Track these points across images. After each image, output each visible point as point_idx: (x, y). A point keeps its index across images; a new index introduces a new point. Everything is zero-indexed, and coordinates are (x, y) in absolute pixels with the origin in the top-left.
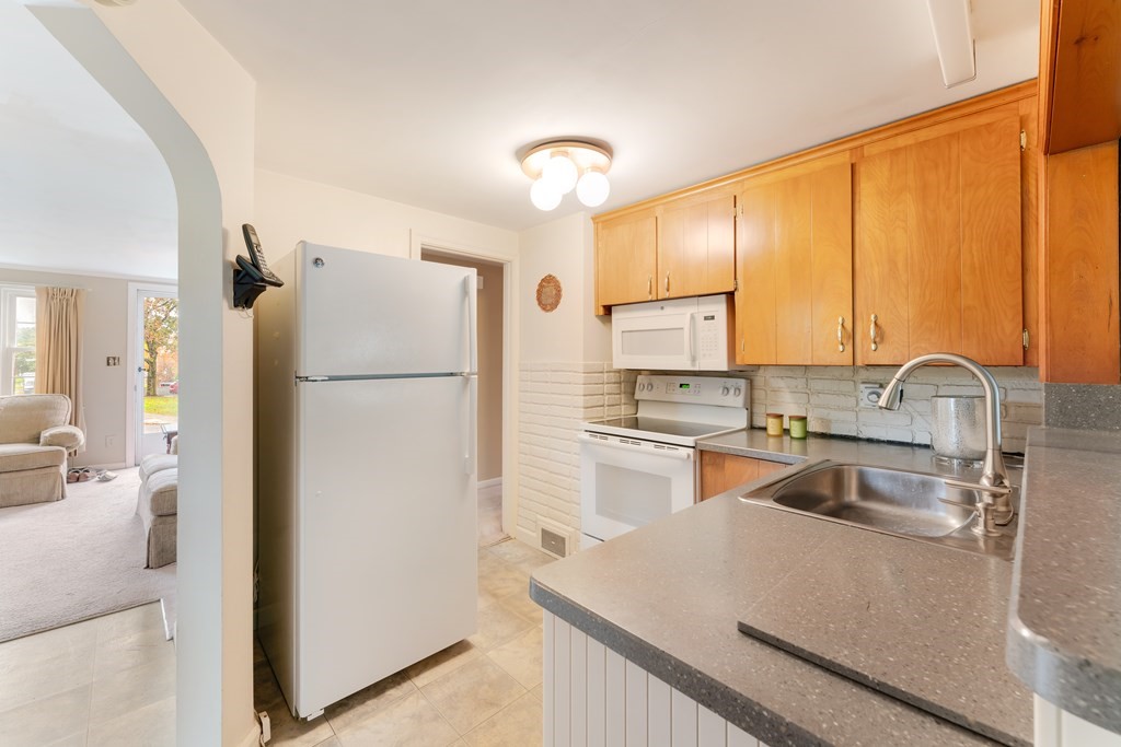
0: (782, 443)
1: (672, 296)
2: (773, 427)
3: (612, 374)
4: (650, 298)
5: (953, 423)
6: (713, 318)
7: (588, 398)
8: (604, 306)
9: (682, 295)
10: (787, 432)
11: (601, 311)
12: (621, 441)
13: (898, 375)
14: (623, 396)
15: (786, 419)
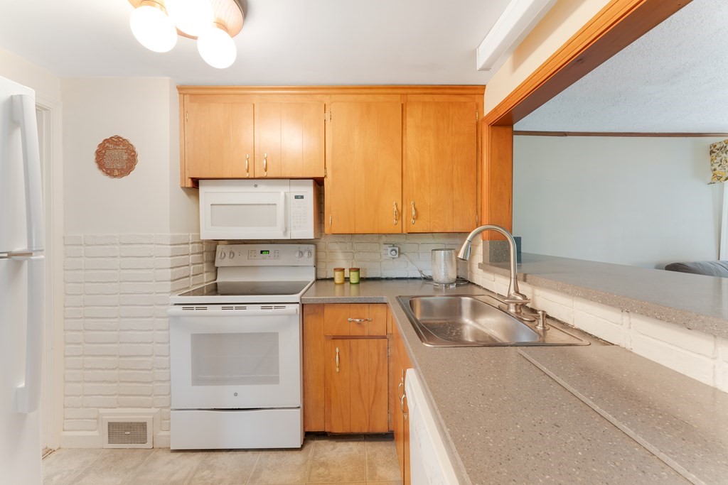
0: (344, 288)
1: (269, 176)
2: (338, 278)
3: (196, 245)
4: (247, 175)
5: (443, 264)
6: (302, 197)
7: (174, 270)
8: (192, 179)
9: (279, 176)
10: (347, 279)
11: (189, 184)
12: (223, 308)
13: (469, 238)
14: (205, 264)
15: (347, 271)
